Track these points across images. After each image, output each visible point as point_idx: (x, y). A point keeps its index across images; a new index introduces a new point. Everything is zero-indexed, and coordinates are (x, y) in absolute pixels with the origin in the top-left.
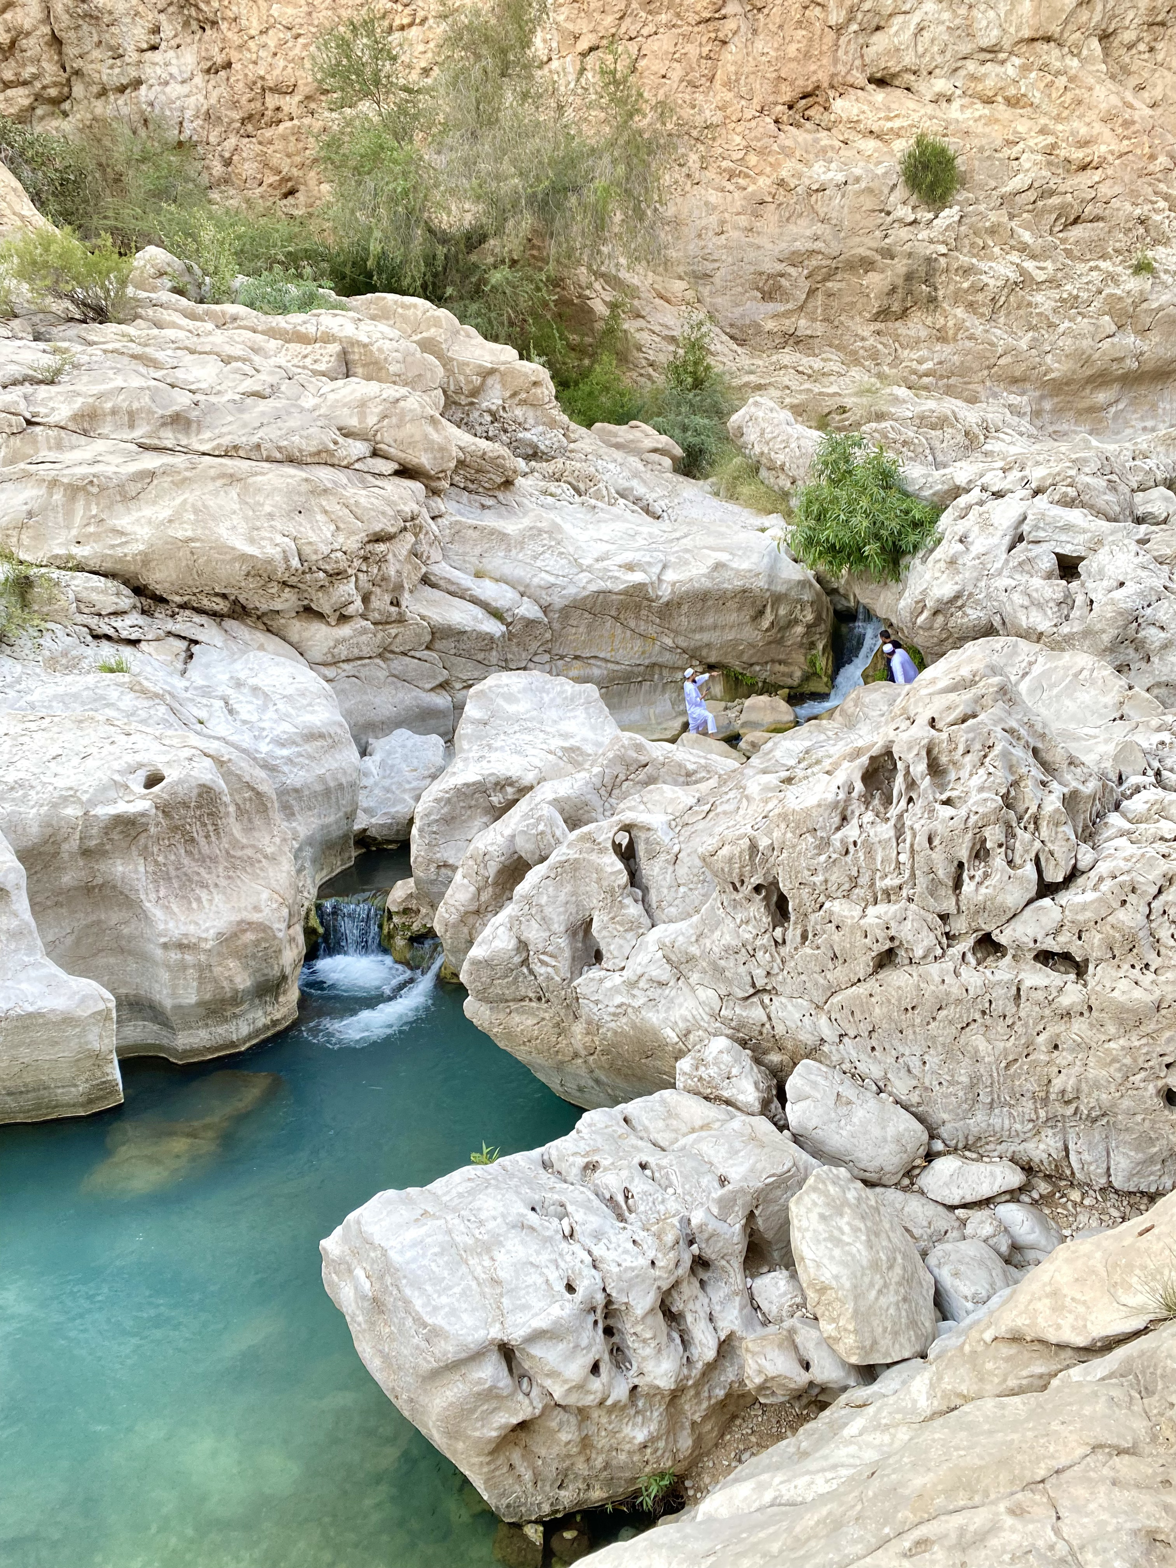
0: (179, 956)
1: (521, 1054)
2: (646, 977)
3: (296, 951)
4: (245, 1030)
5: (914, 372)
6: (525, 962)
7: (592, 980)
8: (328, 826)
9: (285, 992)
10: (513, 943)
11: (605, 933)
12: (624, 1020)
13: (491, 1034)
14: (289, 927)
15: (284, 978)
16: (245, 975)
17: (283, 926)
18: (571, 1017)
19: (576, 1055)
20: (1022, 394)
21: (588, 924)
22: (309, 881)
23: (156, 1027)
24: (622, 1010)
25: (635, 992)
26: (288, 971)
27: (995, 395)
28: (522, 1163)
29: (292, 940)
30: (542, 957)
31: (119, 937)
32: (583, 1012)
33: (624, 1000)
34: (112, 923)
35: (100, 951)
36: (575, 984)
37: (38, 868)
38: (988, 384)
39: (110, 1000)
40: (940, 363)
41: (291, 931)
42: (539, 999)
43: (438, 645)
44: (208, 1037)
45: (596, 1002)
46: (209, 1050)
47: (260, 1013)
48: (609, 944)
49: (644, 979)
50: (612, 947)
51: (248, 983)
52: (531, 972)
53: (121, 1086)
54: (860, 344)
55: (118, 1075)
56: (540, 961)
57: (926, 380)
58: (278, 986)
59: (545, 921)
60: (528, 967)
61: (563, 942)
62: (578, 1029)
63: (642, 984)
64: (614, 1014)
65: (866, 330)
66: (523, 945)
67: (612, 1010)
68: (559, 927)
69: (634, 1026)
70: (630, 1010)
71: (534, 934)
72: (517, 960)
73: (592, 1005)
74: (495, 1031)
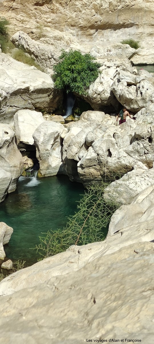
5: (46, 21)
6: (97, 158)
10: (96, 155)
20: (74, 30)
24: (117, 163)
27: (67, 30)
36: (107, 160)
38: (66, 26)
40: (53, 19)
42: (97, 165)
48: (113, 153)
52: (98, 160)
54: (31, 12)
56: (101, 157)
57: (49, 24)
59: (102, 150)
65: (32, 8)
67: (114, 163)
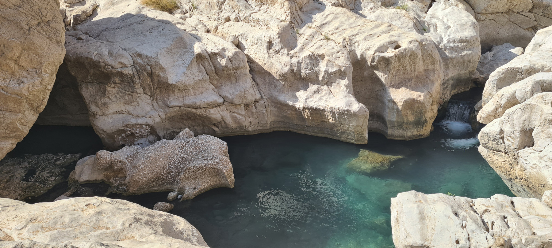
0: (392, 105)
1: (497, 171)
2: (547, 156)
3: (432, 114)
4: (409, 134)
6: (502, 138)
7: (526, 152)
8: (461, 74)
9: (426, 126)
10: (499, 130)
11: (537, 136)
12: (535, 170)
13: (487, 160)
14: (432, 105)
15: (426, 121)
16: (412, 117)
17: (429, 104)
18: (516, 163)
19: (516, 178)
21: (531, 131)
22: (448, 92)
23: (383, 125)
24: (535, 166)
25: (542, 161)
26: (428, 119)
28: (462, 200)
29: (432, 110)
30: (508, 138)
31: (377, 95)
32: (520, 162)
33: (536, 163)
34: (376, 90)
35: (372, 98)
36: (519, 151)
37: (358, 68)
39: (368, 113)
41: (433, 107)
42: (506, 153)
43: (535, 11)
44: (397, 132)
45: (526, 160)
46: (397, 137)
47: (416, 130)
48: (538, 140)
49: (546, 157)
50: (539, 142)
51: (413, 120)
52: (504, 142)
53: (367, 139)
55: (367, 135)
56: (507, 139)
58: (424, 123)
59: (512, 125)
60: (503, 140)
61: (518, 134)
62: (517, 168)
63: (545, 159)
64: (531, 167)
66: (502, 132)
67: (531, 165)
68: (518, 128)
69: (538, 174)
70: (537, 167)
71: (507, 129)
72: (499, 136)
73: (524, 161)
74: (488, 159)
